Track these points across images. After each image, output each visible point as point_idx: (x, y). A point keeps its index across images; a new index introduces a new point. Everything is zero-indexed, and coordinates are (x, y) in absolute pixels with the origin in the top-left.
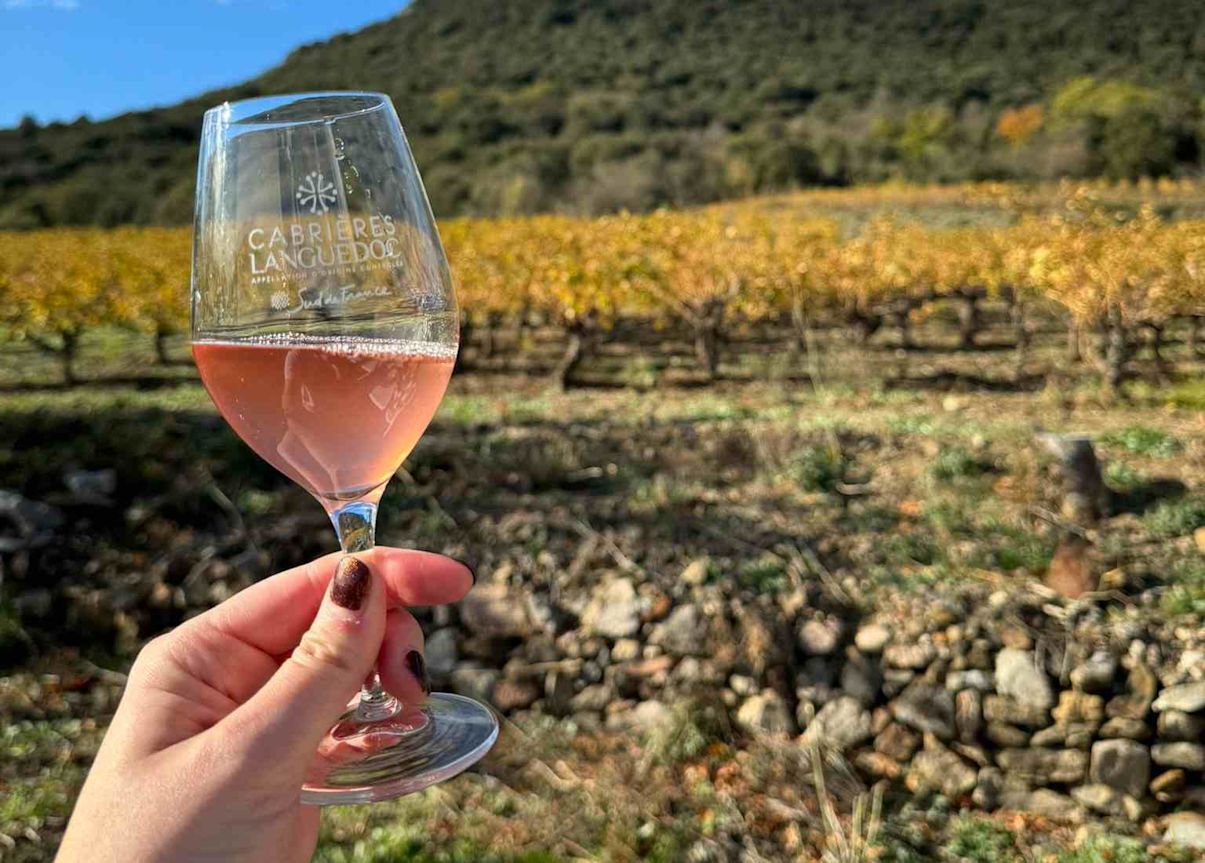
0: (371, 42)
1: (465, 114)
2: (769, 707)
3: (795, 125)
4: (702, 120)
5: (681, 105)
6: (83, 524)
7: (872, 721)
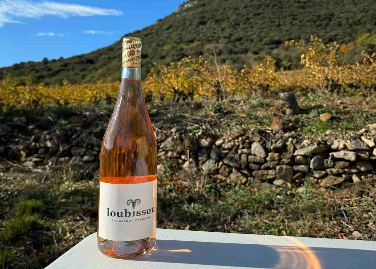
0: (146, 33)
1: (173, 52)
2: (190, 163)
3: (275, 51)
4: (246, 51)
5: (239, 47)
6: (16, 130)
7: (218, 165)
